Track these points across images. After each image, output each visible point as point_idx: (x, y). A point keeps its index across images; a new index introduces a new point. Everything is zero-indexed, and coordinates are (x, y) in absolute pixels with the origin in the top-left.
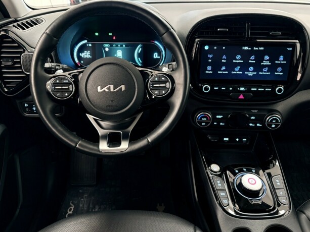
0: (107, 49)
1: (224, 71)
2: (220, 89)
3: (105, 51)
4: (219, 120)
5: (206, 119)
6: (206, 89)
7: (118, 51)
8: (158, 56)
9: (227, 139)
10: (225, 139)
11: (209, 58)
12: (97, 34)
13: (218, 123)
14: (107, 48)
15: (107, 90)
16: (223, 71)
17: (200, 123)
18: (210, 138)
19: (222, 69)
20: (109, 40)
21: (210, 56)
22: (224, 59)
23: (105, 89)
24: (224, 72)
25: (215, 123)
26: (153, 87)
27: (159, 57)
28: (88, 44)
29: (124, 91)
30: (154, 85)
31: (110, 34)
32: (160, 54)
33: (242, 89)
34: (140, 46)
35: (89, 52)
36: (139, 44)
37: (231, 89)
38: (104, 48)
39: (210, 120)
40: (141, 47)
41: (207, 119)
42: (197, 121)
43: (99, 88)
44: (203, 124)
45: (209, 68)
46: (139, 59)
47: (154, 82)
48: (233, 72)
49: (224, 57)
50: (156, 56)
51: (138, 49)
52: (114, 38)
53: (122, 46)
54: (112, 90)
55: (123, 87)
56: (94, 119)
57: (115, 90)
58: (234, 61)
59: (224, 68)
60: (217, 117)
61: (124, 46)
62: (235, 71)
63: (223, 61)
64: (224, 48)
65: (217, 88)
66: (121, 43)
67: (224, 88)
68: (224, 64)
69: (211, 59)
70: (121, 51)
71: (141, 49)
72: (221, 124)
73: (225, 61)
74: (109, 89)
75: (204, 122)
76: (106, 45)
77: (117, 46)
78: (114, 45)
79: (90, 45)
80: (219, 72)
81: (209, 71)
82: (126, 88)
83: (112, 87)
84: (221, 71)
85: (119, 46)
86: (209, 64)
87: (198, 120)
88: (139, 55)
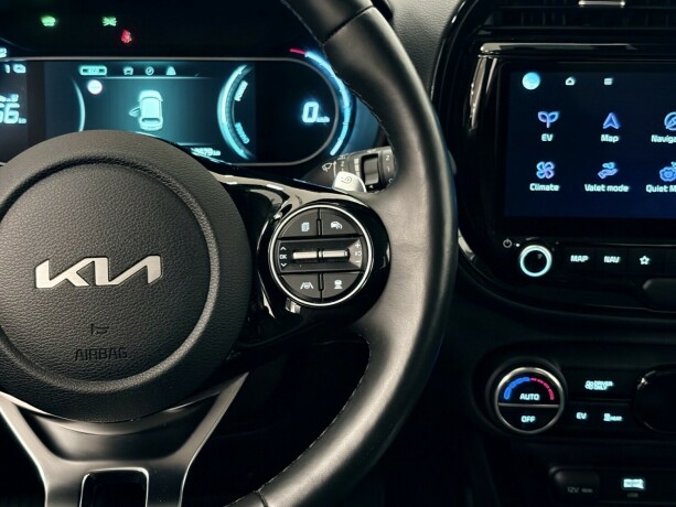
0: (95, 87)
1: (609, 181)
2: (596, 260)
3: (87, 95)
4: (598, 402)
5: (536, 397)
6: (535, 261)
7: (144, 94)
8: (322, 114)
9: (639, 484)
10: (628, 483)
11: (543, 128)
12: (49, 21)
13: (595, 416)
14: (95, 79)
15: (79, 282)
16: (606, 182)
17: (514, 415)
18: (559, 477)
19: (602, 175)
20: (106, 47)
21: (549, 118)
22: (611, 131)
23: (72, 275)
24: (611, 188)
25: (581, 416)
26: (291, 261)
27: (326, 120)
28: (11, 64)
29: (158, 282)
30: (296, 256)
31: (110, 22)
32: (329, 106)
34: (239, 71)
35: (15, 98)
36: (234, 66)
37: (645, 260)
38: (84, 81)
39: (557, 401)
40: (246, 78)
41: (545, 399)
42: (497, 404)
43: (43, 271)
44: (526, 419)
45: (545, 169)
46: (239, 126)
47: (294, 242)
48: (650, 189)
49: (611, 121)
50: (311, 113)
51: (234, 87)
52: (127, 38)
53: (160, 71)
54: (102, 278)
55: (153, 266)
56: (22, 410)
57: (117, 281)
58: (655, 139)
59: (609, 169)
60: (590, 385)
61: (171, 71)
62: (662, 183)
63: (605, 138)
64: (608, 82)
65: (584, 258)
66: (160, 61)
67: (615, 260)
68: (608, 152)
69: (554, 129)
70: (157, 94)
71: (244, 85)
72: (608, 417)
73: (615, 139)
74: (89, 274)
75: (529, 412)
76: (93, 70)
77: (139, 71)
78: (128, 70)
79: (20, 69)
80: (589, 188)
81: (545, 182)
82: (165, 267)
83: (102, 266)
84: (599, 182)
85: (150, 70)
86: (546, 152)
87: (501, 399)
88: (239, 111)
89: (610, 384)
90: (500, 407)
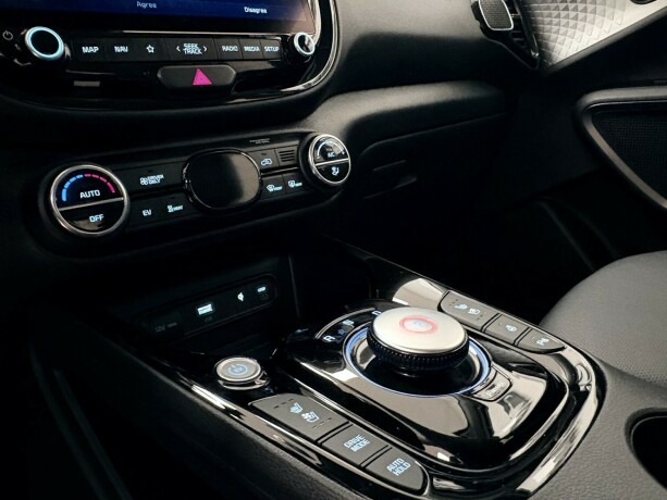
2: (106, 50)
5: (97, 193)
10: (202, 310)
13: (160, 209)
25: (147, 213)
33: (191, 49)
37: (151, 49)
41: (106, 194)
42: (57, 211)
44: (94, 218)
60: (144, 181)
65: (96, 49)
67: (124, 49)
72: (171, 209)
75: (95, 211)
87: (60, 203)
89: (162, 176)
90: (61, 212)
